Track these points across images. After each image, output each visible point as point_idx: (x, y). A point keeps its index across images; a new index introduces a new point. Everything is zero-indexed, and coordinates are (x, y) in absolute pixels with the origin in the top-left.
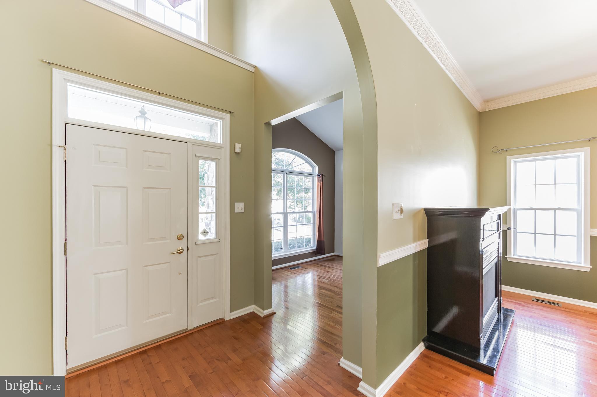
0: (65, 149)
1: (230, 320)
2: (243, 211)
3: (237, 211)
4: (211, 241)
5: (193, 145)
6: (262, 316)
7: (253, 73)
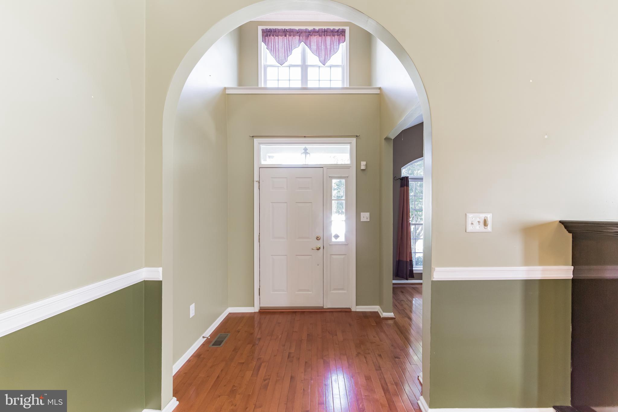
0: (259, 182)
1: (356, 311)
2: (369, 220)
3: (363, 219)
4: (341, 243)
5: (327, 168)
6: (382, 316)
7: (379, 94)
